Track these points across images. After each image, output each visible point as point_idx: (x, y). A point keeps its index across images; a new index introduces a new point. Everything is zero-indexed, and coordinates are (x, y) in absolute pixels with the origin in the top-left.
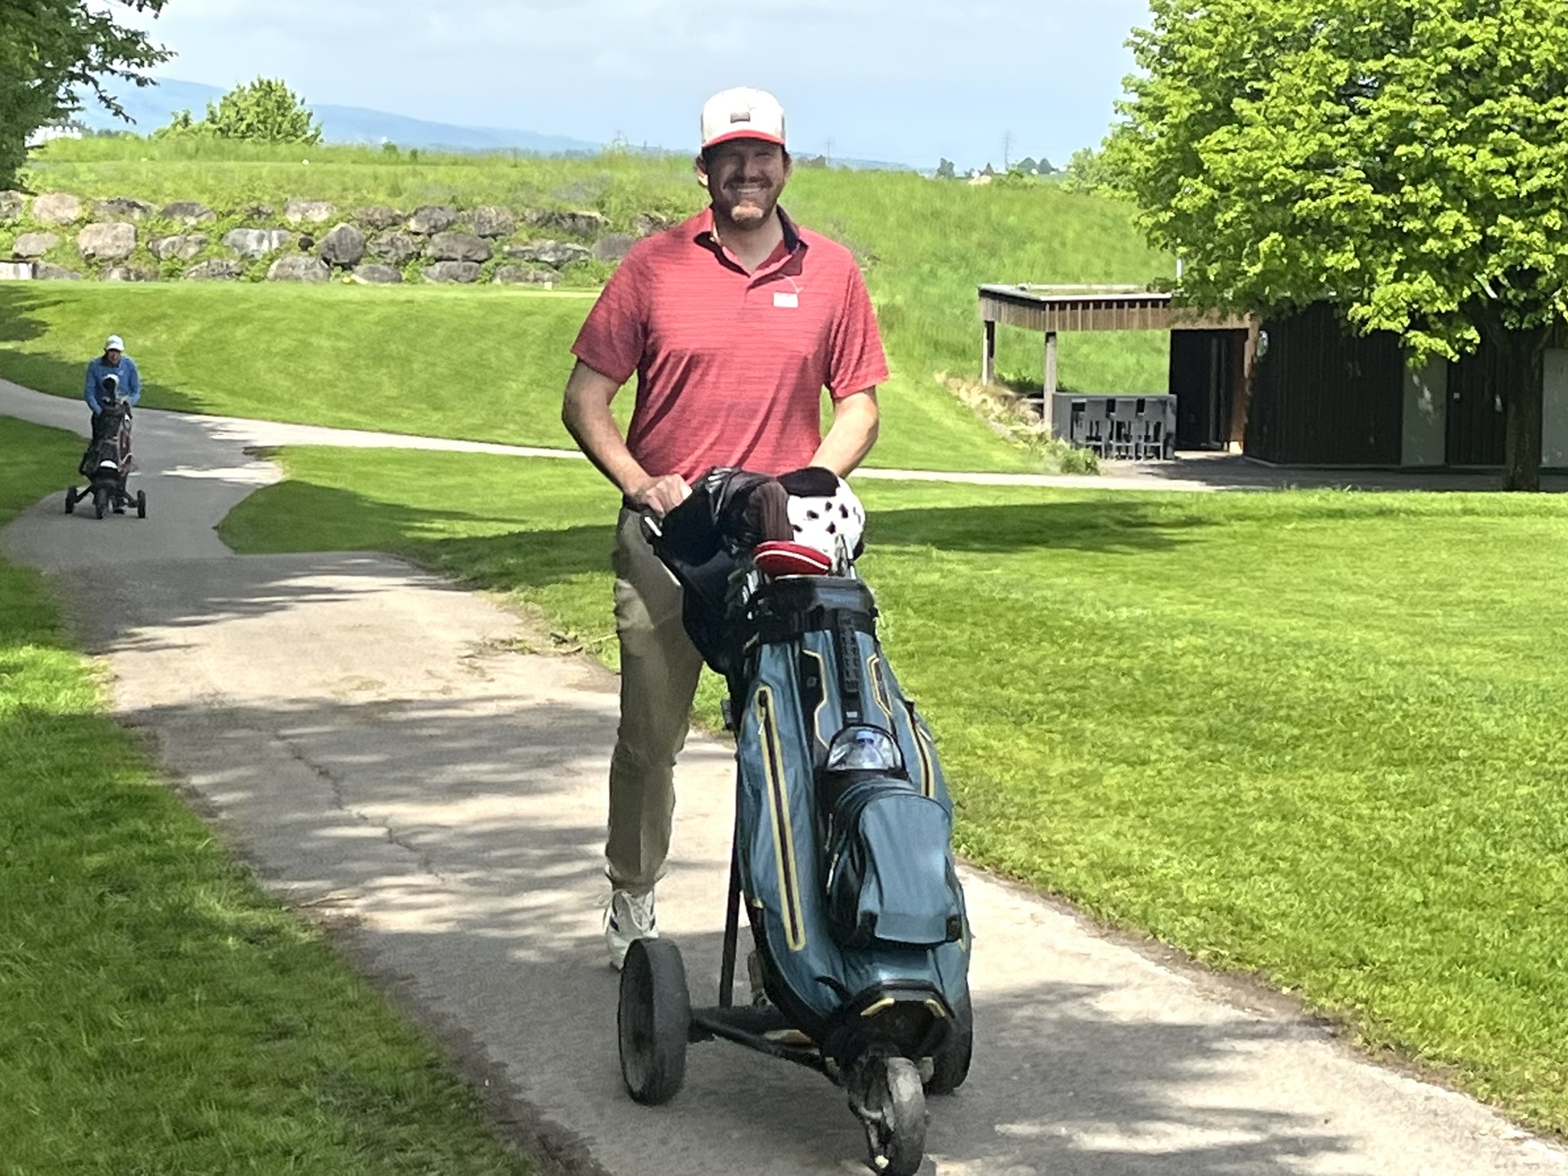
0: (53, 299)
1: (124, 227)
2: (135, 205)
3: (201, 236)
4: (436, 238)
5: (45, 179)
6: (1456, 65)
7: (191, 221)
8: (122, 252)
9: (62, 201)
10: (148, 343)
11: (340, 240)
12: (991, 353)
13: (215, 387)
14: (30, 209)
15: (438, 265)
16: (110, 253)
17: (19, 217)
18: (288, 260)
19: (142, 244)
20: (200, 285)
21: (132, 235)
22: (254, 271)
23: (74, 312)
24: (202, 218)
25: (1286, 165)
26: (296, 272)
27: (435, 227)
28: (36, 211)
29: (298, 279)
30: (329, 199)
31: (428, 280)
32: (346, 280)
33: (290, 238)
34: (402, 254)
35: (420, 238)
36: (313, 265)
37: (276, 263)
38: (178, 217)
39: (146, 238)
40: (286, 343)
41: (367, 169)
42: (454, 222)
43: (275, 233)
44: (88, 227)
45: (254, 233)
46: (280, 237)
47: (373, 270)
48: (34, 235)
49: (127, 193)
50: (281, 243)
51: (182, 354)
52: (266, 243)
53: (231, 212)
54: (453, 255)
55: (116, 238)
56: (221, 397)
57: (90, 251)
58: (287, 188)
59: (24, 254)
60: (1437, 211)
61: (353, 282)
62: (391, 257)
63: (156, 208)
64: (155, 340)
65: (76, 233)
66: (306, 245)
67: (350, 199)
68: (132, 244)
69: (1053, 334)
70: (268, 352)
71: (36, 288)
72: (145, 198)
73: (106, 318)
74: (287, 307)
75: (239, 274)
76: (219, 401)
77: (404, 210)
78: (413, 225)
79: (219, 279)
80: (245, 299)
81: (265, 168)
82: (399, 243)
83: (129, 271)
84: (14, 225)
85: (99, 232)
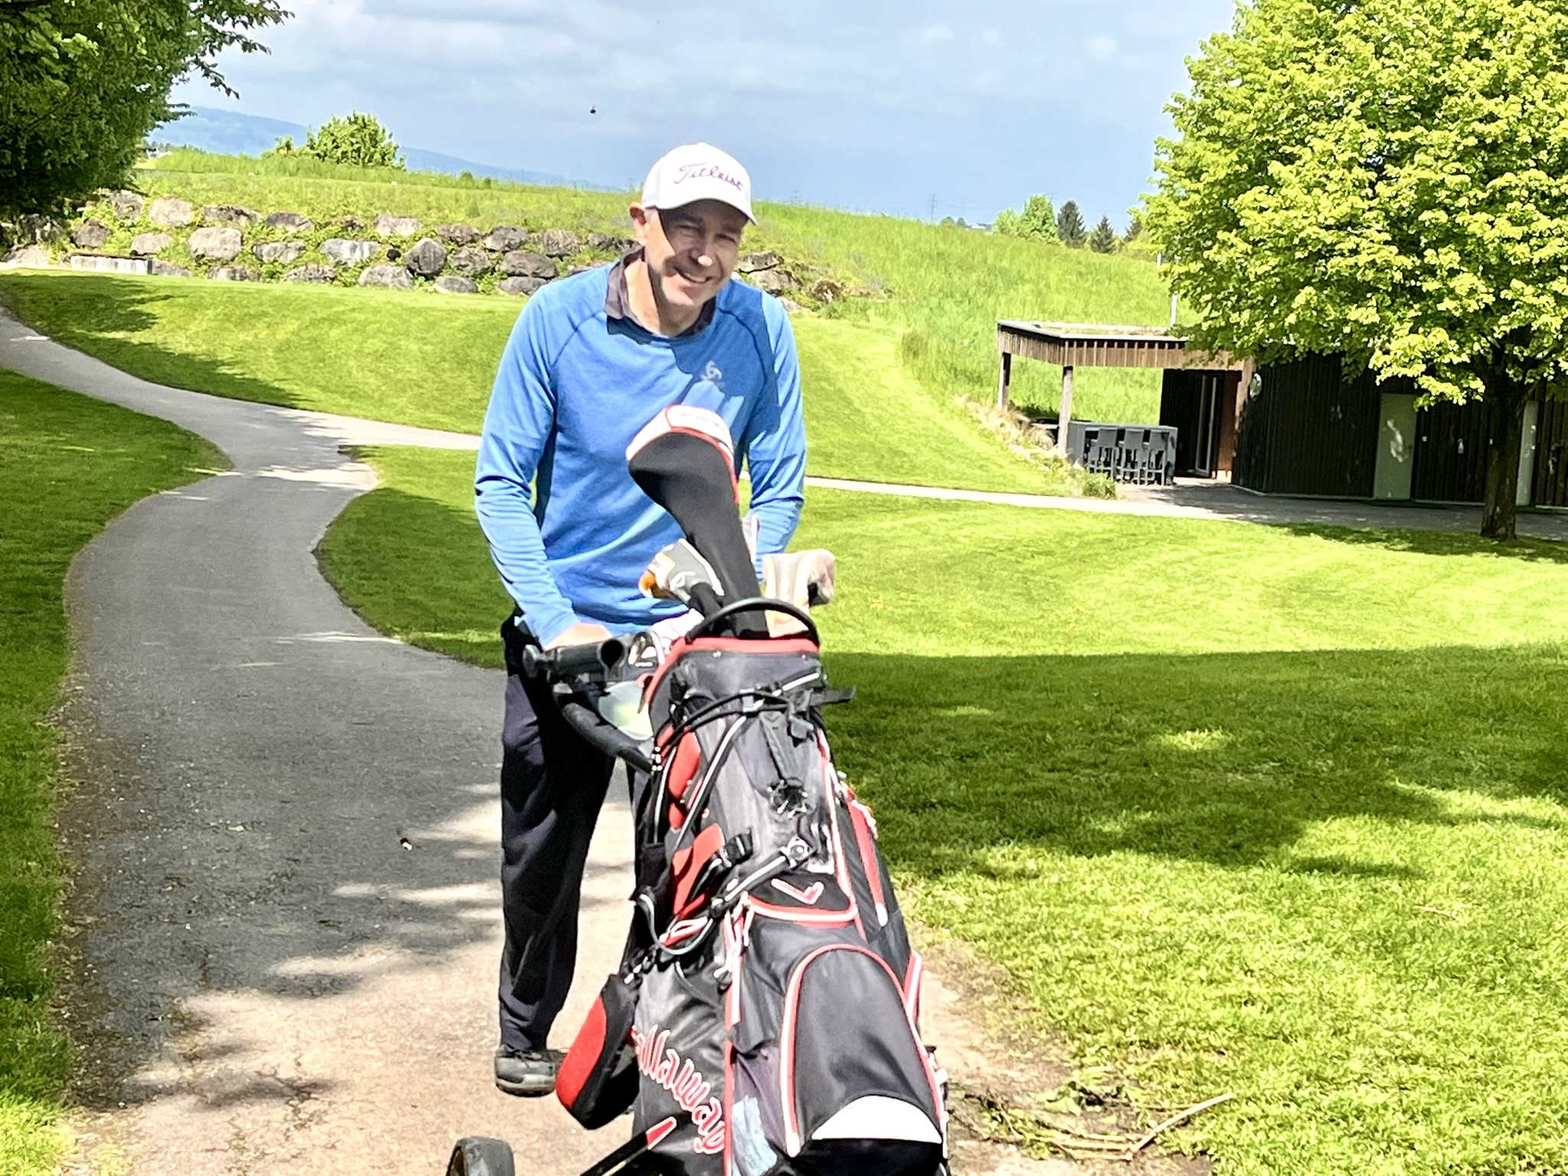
0: (162, 293)
1: (232, 232)
2: (242, 213)
3: (301, 243)
4: (509, 255)
5: (161, 186)
6: (1480, 138)
7: (292, 230)
8: (228, 255)
9: (177, 206)
10: (249, 339)
11: (424, 252)
12: (1007, 382)
13: (311, 384)
14: (147, 212)
15: (511, 279)
16: (218, 255)
17: (137, 219)
18: (378, 268)
19: (247, 248)
20: (299, 288)
21: (238, 239)
22: (347, 276)
23: (180, 305)
24: (302, 228)
25: (1321, 226)
26: (384, 280)
27: (509, 246)
28: (152, 214)
29: (385, 285)
30: (416, 217)
31: (502, 293)
32: (431, 289)
33: (379, 249)
34: (479, 269)
35: (494, 255)
36: (399, 274)
37: (367, 270)
38: (280, 226)
39: (251, 242)
40: (376, 344)
41: (451, 192)
42: (526, 242)
43: (366, 245)
44: (200, 230)
45: (347, 244)
46: (371, 248)
47: (452, 281)
48: (150, 235)
49: (234, 201)
50: (372, 253)
51: (279, 350)
52: (358, 251)
53: (327, 224)
54: (524, 271)
55: (224, 242)
56: (315, 393)
57: (200, 252)
58: (378, 204)
59: (141, 252)
60: (1453, 273)
61: (435, 291)
62: (469, 270)
63: (261, 217)
64: (256, 336)
65: (189, 236)
66: (394, 255)
67: (434, 216)
68: (238, 248)
69: (1071, 368)
70: (359, 351)
71: (150, 284)
72: (250, 207)
73: (211, 313)
74: (376, 311)
75: (333, 279)
76: (314, 397)
77: (480, 229)
78: (489, 243)
79: (315, 282)
80: (338, 302)
81: (358, 187)
82: (476, 258)
83: (234, 272)
84: (133, 226)
85: (208, 236)
